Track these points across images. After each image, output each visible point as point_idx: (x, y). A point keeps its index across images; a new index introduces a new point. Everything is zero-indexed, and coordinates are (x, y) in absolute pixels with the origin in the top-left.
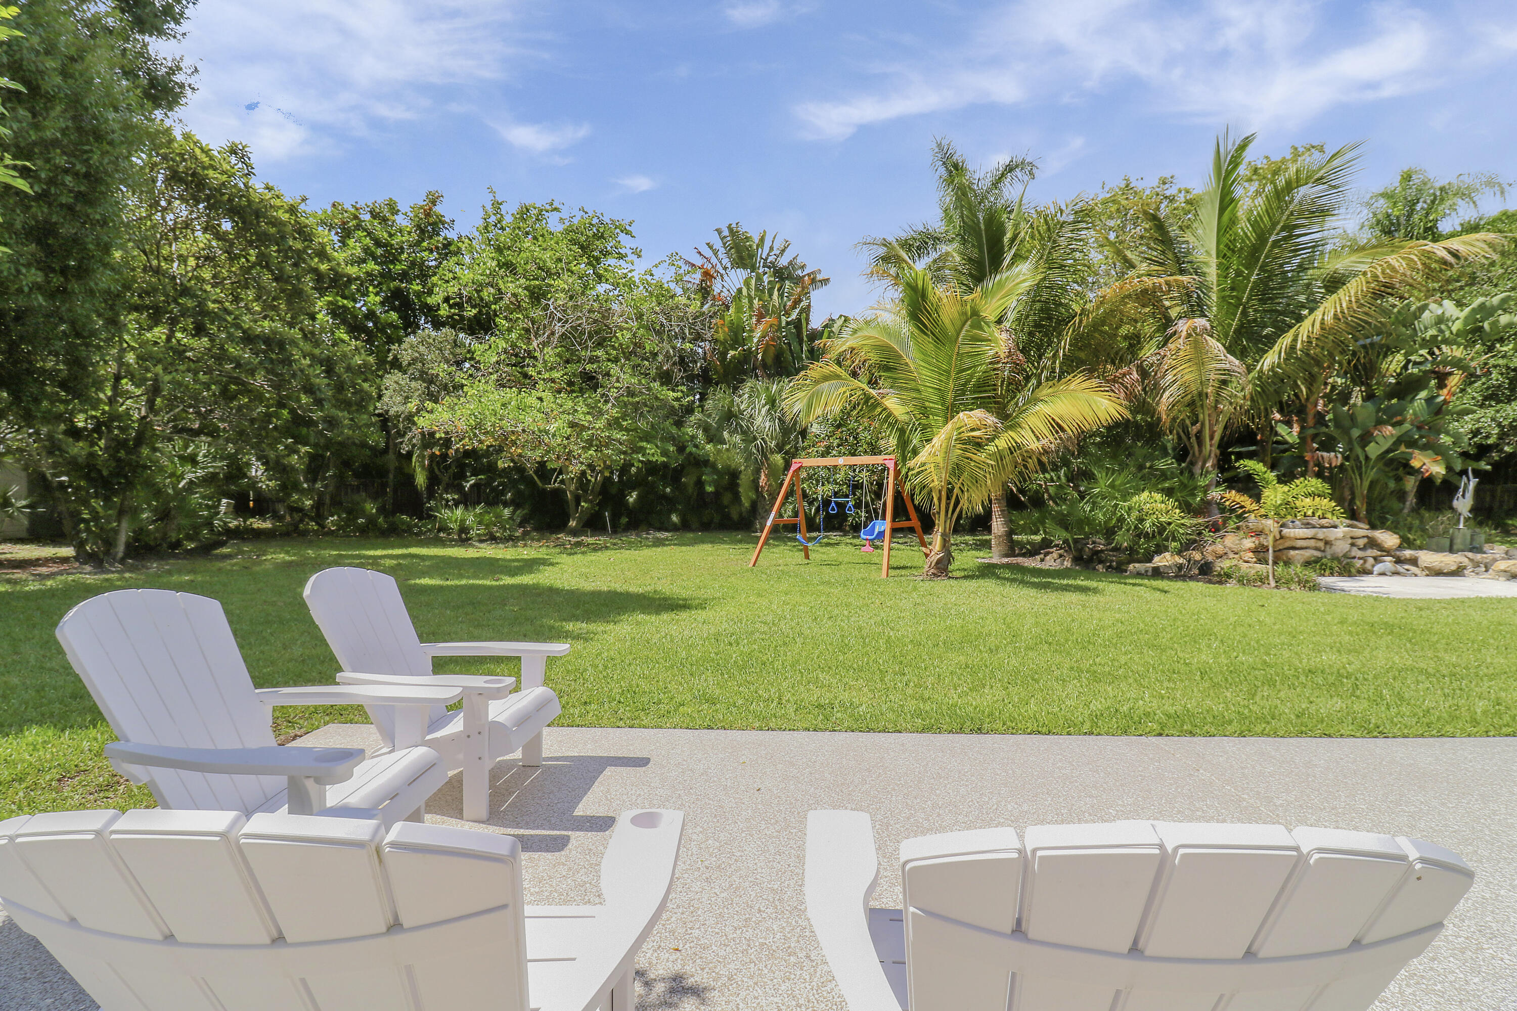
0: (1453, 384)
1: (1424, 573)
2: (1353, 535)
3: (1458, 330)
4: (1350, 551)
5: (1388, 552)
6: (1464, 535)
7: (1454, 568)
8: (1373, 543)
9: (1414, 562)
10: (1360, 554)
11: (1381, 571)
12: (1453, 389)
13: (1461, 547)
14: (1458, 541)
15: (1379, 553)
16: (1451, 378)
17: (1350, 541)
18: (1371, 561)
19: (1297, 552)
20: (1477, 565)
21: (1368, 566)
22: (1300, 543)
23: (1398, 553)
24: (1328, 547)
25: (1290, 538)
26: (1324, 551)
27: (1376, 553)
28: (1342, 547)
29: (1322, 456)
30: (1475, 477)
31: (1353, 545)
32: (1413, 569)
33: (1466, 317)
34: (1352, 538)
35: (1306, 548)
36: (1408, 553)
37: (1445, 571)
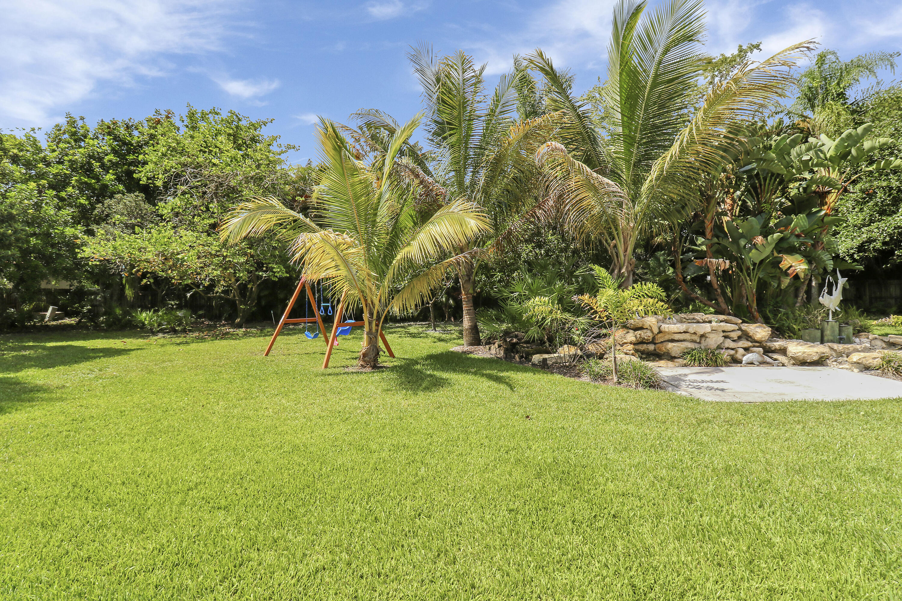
0: (831, 201)
1: (791, 362)
2: (726, 329)
3: (831, 156)
4: (723, 342)
5: (759, 343)
6: (832, 327)
7: (816, 358)
8: (745, 336)
9: (783, 351)
10: (732, 345)
11: (749, 361)
12: (832, 205)
13: (831, 338)
14: (828, 332)
15: (750, 344)
16: (830, 196)
17: (722, 334)
18: (741, 351)
19: (673, 344)
20: (840, 354)
21: (739, 356)
22: (677, 337)
23: (768, 344)
24: (703, 339)
25: (669, 333)
26: (700, 343)
27: (748, 344)
28: (714, 340)
29: (710, 262)
30: (843, 277)
31: (726, 337)
32: (781, 358)
33: (836, 146)
34: (724, 331)
35: (684, 340)
36: (778, 344)
37: (808, 361)
